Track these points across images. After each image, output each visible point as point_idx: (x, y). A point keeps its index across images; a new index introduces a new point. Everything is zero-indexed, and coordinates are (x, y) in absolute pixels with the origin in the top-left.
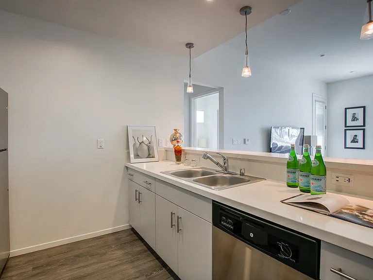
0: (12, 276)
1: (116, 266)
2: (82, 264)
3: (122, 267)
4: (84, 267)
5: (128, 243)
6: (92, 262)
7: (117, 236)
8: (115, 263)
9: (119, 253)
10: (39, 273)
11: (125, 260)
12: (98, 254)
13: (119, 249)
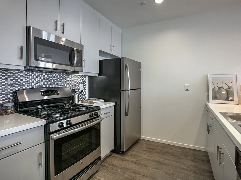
0: (138, 147)
1: (184, 169)
2: (166, 157)
3: (187, 172)
4: (166, 159)
5: (200, 160)
6: (172, 159)
7: (196, 153)
8: (184, 167)
9: (191, 163)
10: (147, 151)
11: (192, 170)
12: (177, 157)
13: (191, 161)
